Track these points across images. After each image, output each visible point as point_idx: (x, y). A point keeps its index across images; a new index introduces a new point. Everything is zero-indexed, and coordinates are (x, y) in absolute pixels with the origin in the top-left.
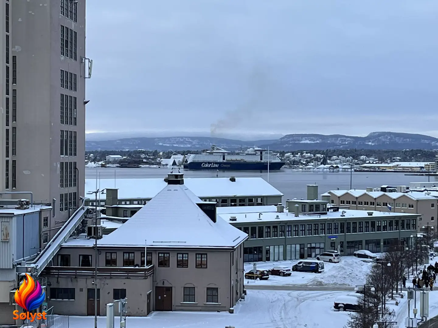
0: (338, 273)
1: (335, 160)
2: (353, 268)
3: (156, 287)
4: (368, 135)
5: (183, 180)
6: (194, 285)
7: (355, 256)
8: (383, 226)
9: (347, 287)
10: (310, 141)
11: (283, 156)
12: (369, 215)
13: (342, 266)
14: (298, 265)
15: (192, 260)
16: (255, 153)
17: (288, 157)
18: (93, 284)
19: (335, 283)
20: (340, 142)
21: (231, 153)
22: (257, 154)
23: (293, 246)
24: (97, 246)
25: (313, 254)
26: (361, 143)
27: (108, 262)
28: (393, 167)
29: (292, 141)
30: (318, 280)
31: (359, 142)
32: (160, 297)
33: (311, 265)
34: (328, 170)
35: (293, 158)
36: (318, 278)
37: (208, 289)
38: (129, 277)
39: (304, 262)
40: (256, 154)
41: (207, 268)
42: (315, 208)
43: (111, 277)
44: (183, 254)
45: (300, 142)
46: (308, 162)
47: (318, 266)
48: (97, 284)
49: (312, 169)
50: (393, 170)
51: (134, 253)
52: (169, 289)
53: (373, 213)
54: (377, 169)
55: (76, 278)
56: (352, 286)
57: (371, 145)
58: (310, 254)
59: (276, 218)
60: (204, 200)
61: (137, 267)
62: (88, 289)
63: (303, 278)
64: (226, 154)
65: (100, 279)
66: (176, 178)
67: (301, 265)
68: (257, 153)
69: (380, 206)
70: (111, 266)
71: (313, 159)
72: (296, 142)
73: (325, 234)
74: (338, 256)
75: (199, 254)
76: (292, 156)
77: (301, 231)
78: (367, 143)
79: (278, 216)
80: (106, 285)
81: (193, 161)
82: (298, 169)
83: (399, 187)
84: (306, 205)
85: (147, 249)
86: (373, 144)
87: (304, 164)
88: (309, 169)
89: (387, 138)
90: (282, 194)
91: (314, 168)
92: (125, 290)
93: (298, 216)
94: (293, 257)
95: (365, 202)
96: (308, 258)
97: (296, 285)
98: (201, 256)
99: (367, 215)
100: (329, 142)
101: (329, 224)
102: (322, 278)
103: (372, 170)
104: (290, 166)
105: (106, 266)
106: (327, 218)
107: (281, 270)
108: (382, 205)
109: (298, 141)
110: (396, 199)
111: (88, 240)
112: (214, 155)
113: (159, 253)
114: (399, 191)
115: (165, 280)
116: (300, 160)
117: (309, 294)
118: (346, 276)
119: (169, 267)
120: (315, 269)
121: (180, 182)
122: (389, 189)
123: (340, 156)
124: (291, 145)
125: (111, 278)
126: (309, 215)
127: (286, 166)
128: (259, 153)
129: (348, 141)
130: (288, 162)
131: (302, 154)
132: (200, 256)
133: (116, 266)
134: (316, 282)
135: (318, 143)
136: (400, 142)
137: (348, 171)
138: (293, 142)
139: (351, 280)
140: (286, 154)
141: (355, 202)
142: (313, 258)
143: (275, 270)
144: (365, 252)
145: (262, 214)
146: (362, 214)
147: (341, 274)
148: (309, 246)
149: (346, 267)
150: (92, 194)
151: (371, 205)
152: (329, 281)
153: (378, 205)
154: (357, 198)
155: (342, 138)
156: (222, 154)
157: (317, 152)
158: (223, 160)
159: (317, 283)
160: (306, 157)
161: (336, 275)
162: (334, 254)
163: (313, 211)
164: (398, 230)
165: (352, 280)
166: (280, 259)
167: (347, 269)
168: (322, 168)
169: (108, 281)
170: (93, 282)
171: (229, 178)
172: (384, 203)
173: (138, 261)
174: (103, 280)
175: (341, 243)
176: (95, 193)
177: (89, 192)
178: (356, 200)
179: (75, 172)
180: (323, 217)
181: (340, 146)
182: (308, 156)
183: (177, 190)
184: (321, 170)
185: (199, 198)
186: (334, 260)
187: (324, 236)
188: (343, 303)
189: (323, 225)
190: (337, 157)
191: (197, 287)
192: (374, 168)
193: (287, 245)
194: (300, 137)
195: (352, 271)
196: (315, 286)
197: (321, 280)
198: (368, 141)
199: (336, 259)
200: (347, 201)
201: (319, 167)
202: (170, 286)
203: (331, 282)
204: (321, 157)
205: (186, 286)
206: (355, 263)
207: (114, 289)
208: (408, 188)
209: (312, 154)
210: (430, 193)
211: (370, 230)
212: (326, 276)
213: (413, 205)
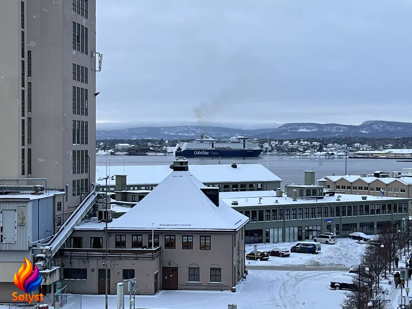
1: (331, 147)
2: (348, 250)
3: (163, 267)
4: (361, 124)
5: (188, 166)
6: (198, 266)
7: (350, 238)
8: (377, 210)
9: (343, 267)
10: (307, 129)
11: (282, 144)
12: (363, 199)
13: (338, 247)
14: (297, 246)
15: (196, 241)
17: (287, 145)
18: (104, 265)
19: (331, 263)
20: (336, 131)
21: (218, 142)
23: (292, 228)
24: (108, 229)
25: (311, 237)
26: (356, 131)
27: (118, 244)
28: (385, 154)
29: (290, 129)
30: (315, 260)
31: (353, 130)
32: (166, 277)
33: (308, 247)
34: (324, 157)
35: (291, 146)
37: (211, 269)
38: (137, 258)
39: (302, 244)
40: (239, 142)
41: (210, 249)
42: (312, 193)
43: (121, 258)
44: (188, 236)
45: (297, 131)
46: (305, 150)
47: (315, 248)
48: (108, 264)
49: (309, 156)
50: (386, 157)
51: (142, 235)
52: (175, 270)
53: (367, 197)
54: (370, 156)
55: (87, 259)
56: (347, 266)
57: (365, 133)
58: (308, 236)
59: (275, 203)
60: (207, 186)
61: (145, 249)
62: (99, 270)
63: (301, 258)
64: (214, 142)
65: (110, 260)
66: (181, 165)
67: (299, 246)
69: (374, 190)
70: (121, 248)
71: (310, 146)
72: (294, 131)
73: (321, 217)
74: (333, 238)
75: (203, 236)
76: (290, 143)
77: (299, 215)
78: (360, 131)
79: (277, 201)
80: (116, 266)
81: (187, 149)
82: (295, 156)
83: (391, 173)
84: (303, 190)
85: (155, 232)
86: (366, 132)
87: (301, 151)
88: (306, 156)
89: (379, 126)
90: (281, 180)
91: (311, 155)
92: (134, 270)
93: (296, 201)
94: (292, 239)
95: (359, 187)
96: (306, 240)
97: (294, 265)
98: (205, 238)
99: (361, 199)
100: (325, 130)
101: (326, 208)
102: (319, 259)
103: (366, 157)
104: (288, 153)
105: (116, 248)
106: (323, 202)
107: (280, 251)
108: (375, 189)
109: (296, 129)
110: (388, 184)
111: (99, 223)
112: (205, 143)
113: (165, 236)
114: (391, 176)
115: (171, 261)
116: (298, 147)
117: (306, 274)
118: (341, 257)
119: (175, 248)
120: (312, 250)
121: (185, 169)
122: (382, 174)
123: (335, 144)
124: (289, 134)
125: (120, 259)
126: (306, 199)
127: (285, 153)
128: (242, 141)
129: (342, 129)
130: (286, 149)
131: (299, 141)
133: (125, 248)
134: (314, 263)
135: (314, 131)
136: (392, 131)
137: (343, 158)
138: (291, 131)
139: (346, 261)
140: (284, 142)
141: (350, 187)
142: (310, 240)
143: (274, 251)
144: (359, 234)
145: (262, 199)
146: (357, 198)
147: (337, 255)
148: (306, 228)
149: (342, 249)
150: (102, 180)
151: (365, 190)
152: (325, 261)
153: (371, 190)
154: (351, 183)
155: (337, 127)
156: (211, 142)
157: (314, 140)
158: (212, 148)
159: (314, 264)
160: (303, 144)
162: (330, 236)
163: (310, 196)
164: (391, 213)
165: (347, 261)
166: (279, 241)
167: (343, 250)
168: (318, 155)
169: (117, 262)
170: (104, 262)
171: (231, 165)
172: (377, 188)
173: (145, 243)
174: (113, 261)
175: (337, 226)
176: (105, 180)
177: (100, 178)
178: (350, 186)
179: (87, 160)
180: (320, 201)
181: (335, 134)
182: (305, 144)
183: (182, 176)
184: (318, 157)
185: (203, 183)
186: (331, 241)
187: (321, 220)
188: (339, 282)
189: (320, 209)
190: (333, 145)
191: (201, 268)
192: (368, 155)
193: (286, 228)
194: (297, 125)
195: (348, 252)
196: (313, 266)
197: (318, 261)
198: (362, 129)
199: (332, 241)
200: (342, 186)
201: (315, 154)
202: (176, 266)
203: (328, 263)
204: (317, 145)
205: (191, 267)
206: (350, 245)
207: (123, 270)
208: (400, 174)
209: (309, 142)
211: (364, 214)
212: (323, 257)
213: (405, 189)
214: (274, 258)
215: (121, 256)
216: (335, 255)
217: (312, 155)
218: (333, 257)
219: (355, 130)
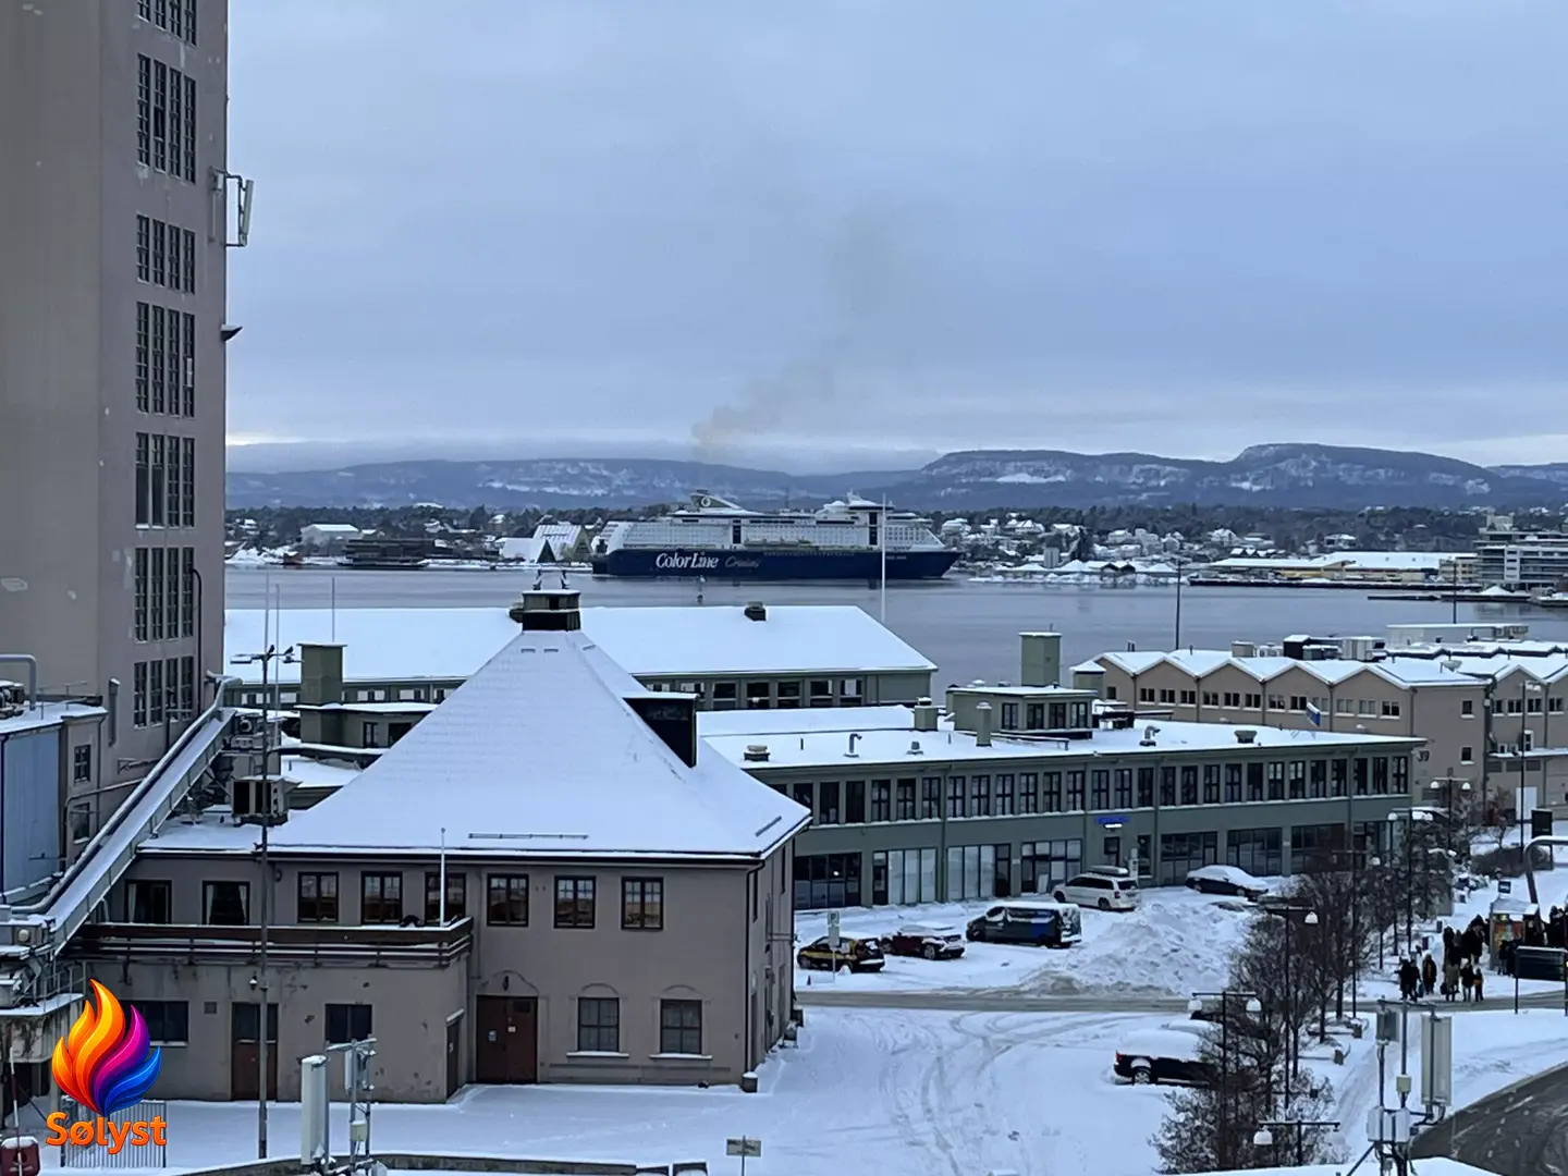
0: (1129, 949)
1: (1122, 544)
2: (1184, 931)
3: (481, 998)
4: (1237, 456)
5: (578, 613)
6: (615, 991)
7: (1192, 887)
8: (1292, 782)
9: (1163, 996)
10: (1032, 475)
12: (1240, 741)
13: (1143, 924)
14: (989, 919)
15: (608, 899)
16: (850, 520)
17: (955, 534)
18: (253, 986)
19: (1120, 983)
20: (1140, 481)
21: (763, 520)
22: (857, 523)
23: (971, 851)
24: (269, 849)
25: (1043, 881)
26: (1215, 484)
27: (308, 909)
28: (1326, 569)
29: (967, 475)
30: (1057, 972)
31: (1206, 480)
32: (492, 1033)
33: (1034, 921)
34: (1097, 579)
35: (973, 536)
36: (1060, 965)
37: (665, 1004)
38: (381, 962)
39: (1011, 909)
40: (852, 523)
41: (661, 928)
42: (1050, 717)
43: (319, 960)
44: (575, 879)
45: (997, 480)
46: (1025, 552)
47: (1057, 925)
48: (269, 985)
49: (1040, 576)
50: (1328, 581)
51: (399, 875)
52: (527, 1006)
53: (1254, 733)
54: (1270, 578)
55: (191, 964)
56: (1179, 993)
57: (1250, 490)
58: (1031, 879)
59: (909, 753)
60: (651, 687)
61: (411, 928)
62: (236, 1006)
63: (1005, 965)
64: (744, 521)
65: (279, 970)
66: (551, 608)
67: (999, 918)
68: (856, 518)
69: (1282, 707)
70: (318, 922)
71: (1043, 540)
72: (983, 480)
73: (1083, 808)
74: (1129, 888)
75: (633, 880)
76: (968, 528)
77: (1000, 799)
78: (1234, 485)
79: (916, 745)
80: (301, 990)
81: (625, 545)
82: (988, 576)
83: (1348, 641)
84: (1016, 704)
85: (449, 862)
86: (1256, 488)
87: (1011, 558)
88: (1028, 576)
89: (1305, 465)
90: (932, 666)
91: (1046, 574)
92: (370, 1007)
93: (990, 745)
94: (971, 891)
95: (1228, 696)
96: (1024, 894)
97: (977, 990)
98: (643, 887)
99: (1233, 742)
100: (1099, 479)
101: (1099, 771)
102: (1075, 967)
103: (1252, 581)
105: (300, 922)
106: (1090, 752)
107: (927, 937)
108: (1288, 703)
109: (991, 474)
110: (1336, 685)
111: (236, 829)
112: (702, 525)
113: (490, 877)
114: (1348, 655)
115: (510, 972)
116: (997, 543)
117: (1025, 1024)
118: (1156, 960)
119: (526, 925)
120: (1049, 934)
121: (569, 623)
122: (1313, 647)
123: (1138, 531)
124: (964, 490)
125: (317, 965)
126: (1029, 741)
128: (865, 518)
129: (1167, 475)
131: (1003, 521)
132: (637, 886)
133: (336, 923)
134: (1053, 981)
135: (1060, 482)
136: (1349, 483)
137: (1167, 584)
138: (971, 480)
139: (1177, 973)
140: (945, 524)
141: (1192, 693)
142: (1041, 894)
143: (905, 938)
144: (1226, 874)
145: (860, 738)
146: (1218, 736)
147: (1140, 953)
148: (1026, 851)
149: (1160, 928)
150: (249, 662)
151: (1249, 705)
152: (1097, 976)
153: (1273, 705)
154: (1198, 680)
155: (1147, 466)
156: (732, 520)
157: (1059, 515)
158: (734, 542)
159: (1053, 985)
160: (1019, 532)
161: (1123, 955)
162: (1115, 880)
163: (1042, 727)
164: (1345, 795)
165: (1180, 974)
166: (923, 900)
167: (1163, 934)
168: (1073, 573)
169: (305, 976)
170: (255, 978)
171: (743, 609)
172: (1294, 699)
173: (413, 904)
174: (288, 972)
175: (1143, 841)
176: (260, 662)
177: (241, 655)
178: (1194, 689)
179: (189, 585)
180: (1078, 749)
181: (1138, 493)
182: (1025, 531)
183: (556, 650)
184: (1073, 581)
185: (636, 678)
186: (1118, 901)
187: (1081, 819)
188: (1147, 1055)
189: (1079, 776)
190: (1129, 534)
191: (626, 999)
192: (1261, 572)
193: (950, 850)
194: (995, 460)
195: (1182, 940)
196: (1049, 994)
197: (1068, 973)
198: (1239, 477)
199: (1124, 897)
201: (1063, 569)
202: (530, 993)
203: (1107, 982)
204: (1072, 535)
205: (588, 995)
206: (1190, 913)
207: (328, 1006)
208: (1380, 645)
209: (1038, 522)
210: (1460, 663)
211: (1244, 796)
212: (1088, 960)
213: (1398, 704)
214: (903, 962)
215: (320, 952)
216: (1132, 952)
217: (1049, 573)
218: (1125, 960)
219: (1212, 478)
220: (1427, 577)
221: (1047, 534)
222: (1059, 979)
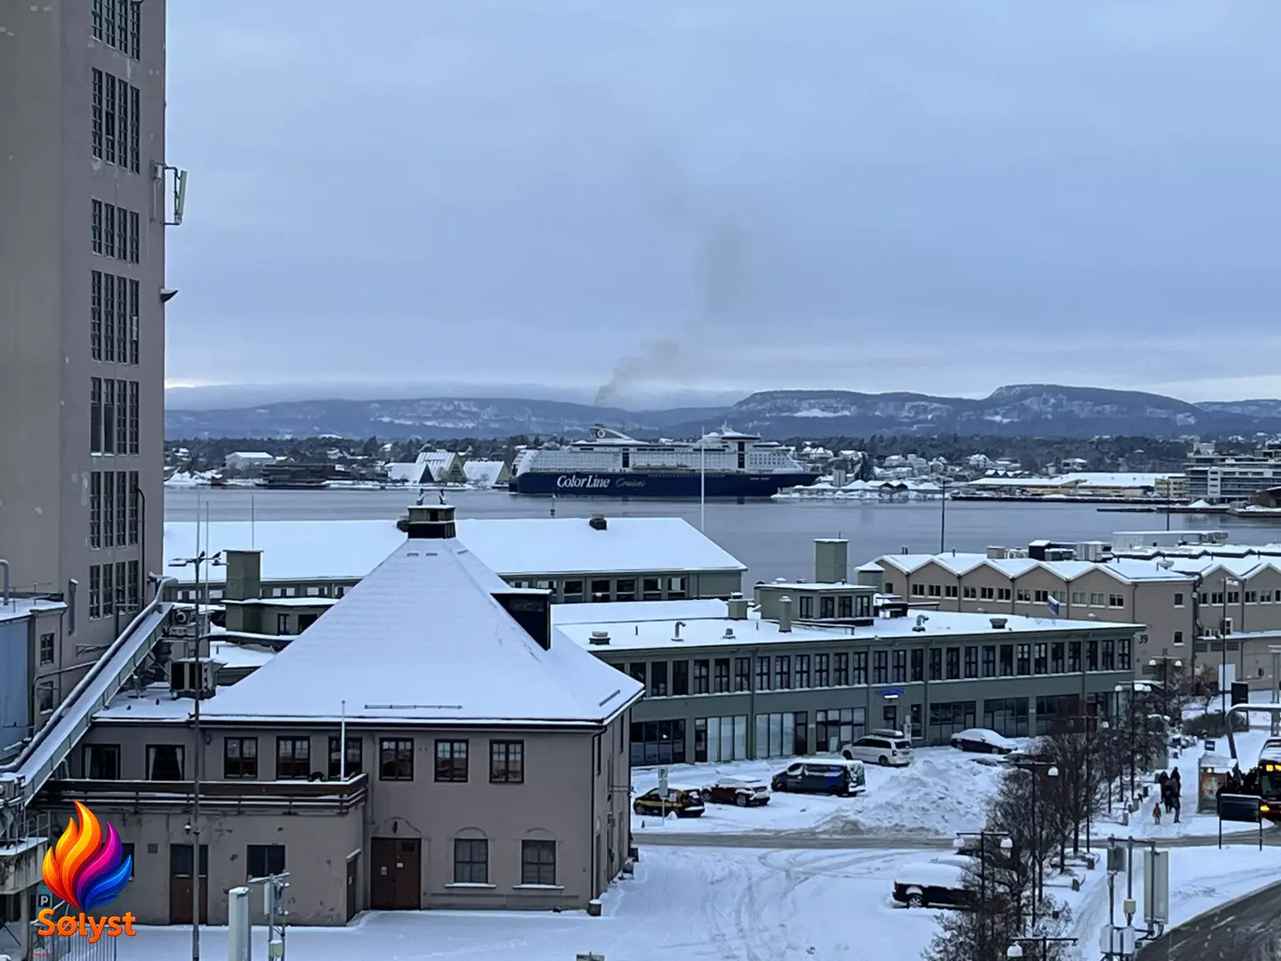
0: (905, 797)
1: (897, 466)
2: (949, 782)
3: (374, 839)
4: (991, 394)
5: (454, 524)
6: (485, 834)
7: (955, 747)
8: (1036, 660)
9: (931, 836)
10: (822, 410)
12: (994, 627)
13: (918, 775)
14: (790, 773)
15: (479, 758)
16: (722, 448)
18: (188, 830)
19: (896, 825)
20: (912, 415)
21: (648, 448)
22: (727, 450)
23: (775, 718)
24: (200, 718)
25: (833, 742)
26: (973, 418)
27: (232, 767)
28: (1063, 487)
29: (770, 410)
30: (846, 817)
31: (965, 414)
32: (384, 868)
33: (827, 775)
34: (876, 495)
36: (847, 811)
37: (525, 844)
38: (293, 810)
39: (807, 765)
40: (724, 450)
41: (522, 781)
42: (838, 608)
43: (241, 809)
44: (452, 742)
45: (795, 415)
47: (846, 777)
48: (201, 830)
49: (830, 493)
50: (1064, 497)
51: (307, 739)
52: (412, 846)
53: (1006, 621)
54: (1018, 494)
55: (136, 812)
56: (945, 833)
57: (1001, 422)
58: (824, 740)
59: (725, 637)
60: (513, 584)
61: (317, 782)
62: (173, 847)
63: (804, 810)
64: (631, 449)
65: (209, 817)
66: (431, 520)
67: (798, 772)
68: (727, 446)
69: (1028, 600)
70: (241, 778)
71: (832, 463)
72: (784, 414)
73: (866, 682)
74: (904, 747)
75: (499, 742)
77: (798, 676)
78: (988, 418)
79: (730, 631)
80: (226, 834)
81: (531, 469)
83: (1081, 545)
84: (811, 598)
85: (349, 728)
86: (1006, 421)
88: (820, 493)
89: (1045, 402)
90: (742, 567)
91: (834, 491)
92: (283, 847)
93: (790, 631)
94: (775, 751)
95: (984, 590)
96: (818, 753)
97: (781, 832)
98: (507, 749)
99: (988, 628)
100: (878, 413)
101: (880, 652)
102: (860, 812)
103: (1004, 496)
105: (226, 777)
106: (872, 636)
107: (740, 788)
108: (1033, 596)
109: (790, 410)
110: (1072, 581)
111: (174, 702)
112: (596, 453)
113: (382, 741)
114: (1081, 556)
115: (399, 818)
117: (820, 859)
118: (927, 806)
119: (412, 780)
120: (839, 785)
121: (446, 532)
122: (1053, 550)
123: (909, 456)
124: (768, 423)
125: (240, 813)
126: (822, 627)
128: (734, 446)
129: (932, 411)
131: (800, 448)
132: (503, 747)
133: (255, 778)
134: (841, 824)
135: (846, 416)
136: (1082, 416)
137: (933, 499)
138: (774, 415)
139: (943, 817)
141: (955, 588)
142: (833, 752)
143: (722, 789)
144: (983, 736)
145: (684, 625)
146: (975, 623)
147: (913, 801)
148: (820, 717)
149: (929, 780)
150: (185, 565)
151: (1001, 597)
152: (878, 820)
153: (1020, 598)
154: (959, 577)
155: (916, 403)
156: (622, 448)
157: (845, 443)
158: (624, 466)
159: (843, 827)
160: (812, 457)
161: (899, 803)
162: (892, 741)
163: (832, 616)
164: (1080, 671)
165: (946, 817)
166: (736, 758)
167: (932, 785)
168: (857, 490)
169: (231, 822)
170: (189, 824)
171: (588, 520)
172: (1038, 593)
173: (319, 763)
174: (216, 819)
175: (915, 709)
176: (193, 564)
177: (178, 560)
178: (956, 584)
179: (135, 502)
180: (862, 633)
181: (912, 424)
182: (818, 456)
183: (436, 554)
184: (856, 497)
185: (500, 577)
186: (895, 758)
187: (864, 691)
188: (919, 883)
189: (863, 656)
190: (902, 458)
191: (493, 840)
192: (1010, 489)
193: (758, 717)
194: (793, 399)
195: (947, 790)
196: (840, 834)
197: (853, 817)
198: (992, 412)
199: (900, 755)
200: (931, 587)
201: (848, 487)
202: (413, 835)
203: (886, 824)
204: (856, 459)
205: (462, 836)
206: (954, 767)
207: (249, 847)
208: (1107, 549)
209: (829, 449)
210: (1173, 563)
211: (997, 672)
212: (871, 806)
213: (1121, 596)
214: (720, 809)
215: (243, 803)
216: (907, 799)
217: (838, 490)
218: (901, 806)
219: (971, 413)
220: (1145, 493)
221: (835, 459)
222: (847, 822)
